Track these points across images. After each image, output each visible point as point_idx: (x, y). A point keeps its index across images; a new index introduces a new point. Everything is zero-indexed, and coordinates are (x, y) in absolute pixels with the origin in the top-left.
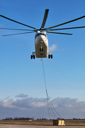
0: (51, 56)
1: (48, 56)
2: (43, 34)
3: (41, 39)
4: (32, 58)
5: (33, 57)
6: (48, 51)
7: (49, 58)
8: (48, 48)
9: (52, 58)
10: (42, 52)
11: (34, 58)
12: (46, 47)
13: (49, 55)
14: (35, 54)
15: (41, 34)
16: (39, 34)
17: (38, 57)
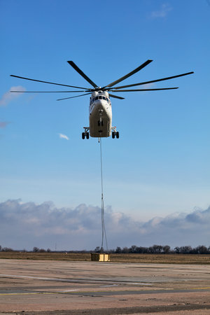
0: (116, 135)
1: (111, 134)
2: (104, 98)
3: (101, 106)
4: (83, 138)
5: (85, 135)
6: (111, 126)
7: (113, 137)
8: (111, 121)
9: (118, 137)
10: (101, 128)
11: (88, 138)
12: (108, 119)
13: (113, 133)
14: (88, 131)
15: (100, 98)
16: (97, 98)
17: (94, 135)
